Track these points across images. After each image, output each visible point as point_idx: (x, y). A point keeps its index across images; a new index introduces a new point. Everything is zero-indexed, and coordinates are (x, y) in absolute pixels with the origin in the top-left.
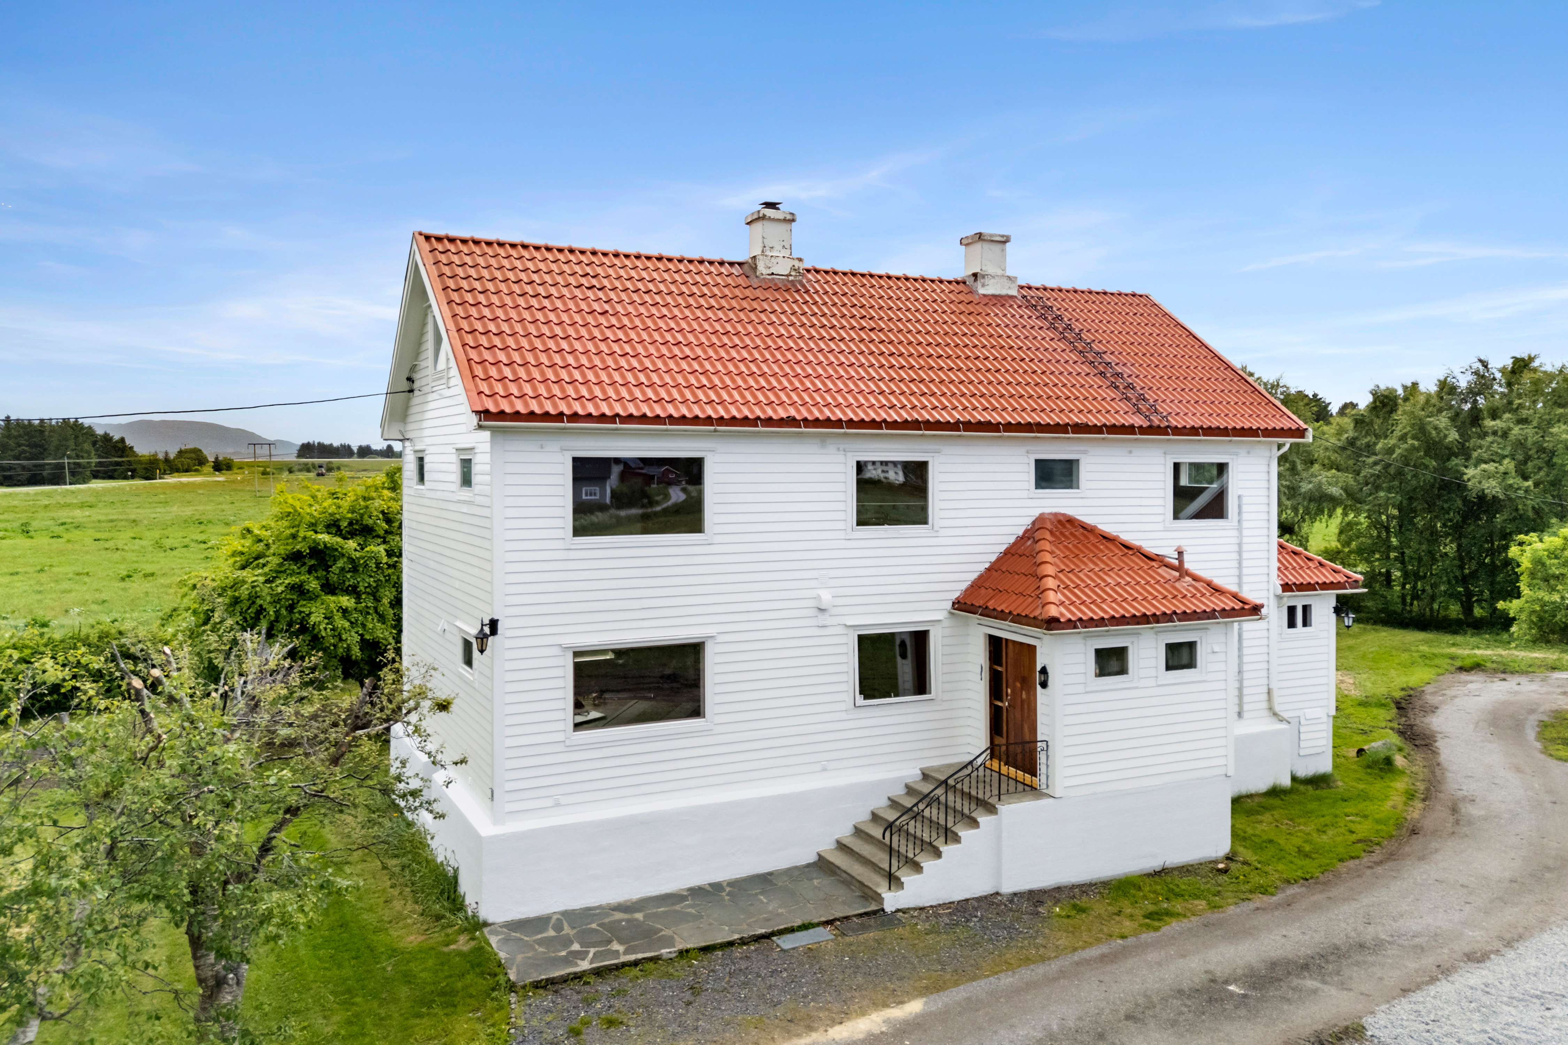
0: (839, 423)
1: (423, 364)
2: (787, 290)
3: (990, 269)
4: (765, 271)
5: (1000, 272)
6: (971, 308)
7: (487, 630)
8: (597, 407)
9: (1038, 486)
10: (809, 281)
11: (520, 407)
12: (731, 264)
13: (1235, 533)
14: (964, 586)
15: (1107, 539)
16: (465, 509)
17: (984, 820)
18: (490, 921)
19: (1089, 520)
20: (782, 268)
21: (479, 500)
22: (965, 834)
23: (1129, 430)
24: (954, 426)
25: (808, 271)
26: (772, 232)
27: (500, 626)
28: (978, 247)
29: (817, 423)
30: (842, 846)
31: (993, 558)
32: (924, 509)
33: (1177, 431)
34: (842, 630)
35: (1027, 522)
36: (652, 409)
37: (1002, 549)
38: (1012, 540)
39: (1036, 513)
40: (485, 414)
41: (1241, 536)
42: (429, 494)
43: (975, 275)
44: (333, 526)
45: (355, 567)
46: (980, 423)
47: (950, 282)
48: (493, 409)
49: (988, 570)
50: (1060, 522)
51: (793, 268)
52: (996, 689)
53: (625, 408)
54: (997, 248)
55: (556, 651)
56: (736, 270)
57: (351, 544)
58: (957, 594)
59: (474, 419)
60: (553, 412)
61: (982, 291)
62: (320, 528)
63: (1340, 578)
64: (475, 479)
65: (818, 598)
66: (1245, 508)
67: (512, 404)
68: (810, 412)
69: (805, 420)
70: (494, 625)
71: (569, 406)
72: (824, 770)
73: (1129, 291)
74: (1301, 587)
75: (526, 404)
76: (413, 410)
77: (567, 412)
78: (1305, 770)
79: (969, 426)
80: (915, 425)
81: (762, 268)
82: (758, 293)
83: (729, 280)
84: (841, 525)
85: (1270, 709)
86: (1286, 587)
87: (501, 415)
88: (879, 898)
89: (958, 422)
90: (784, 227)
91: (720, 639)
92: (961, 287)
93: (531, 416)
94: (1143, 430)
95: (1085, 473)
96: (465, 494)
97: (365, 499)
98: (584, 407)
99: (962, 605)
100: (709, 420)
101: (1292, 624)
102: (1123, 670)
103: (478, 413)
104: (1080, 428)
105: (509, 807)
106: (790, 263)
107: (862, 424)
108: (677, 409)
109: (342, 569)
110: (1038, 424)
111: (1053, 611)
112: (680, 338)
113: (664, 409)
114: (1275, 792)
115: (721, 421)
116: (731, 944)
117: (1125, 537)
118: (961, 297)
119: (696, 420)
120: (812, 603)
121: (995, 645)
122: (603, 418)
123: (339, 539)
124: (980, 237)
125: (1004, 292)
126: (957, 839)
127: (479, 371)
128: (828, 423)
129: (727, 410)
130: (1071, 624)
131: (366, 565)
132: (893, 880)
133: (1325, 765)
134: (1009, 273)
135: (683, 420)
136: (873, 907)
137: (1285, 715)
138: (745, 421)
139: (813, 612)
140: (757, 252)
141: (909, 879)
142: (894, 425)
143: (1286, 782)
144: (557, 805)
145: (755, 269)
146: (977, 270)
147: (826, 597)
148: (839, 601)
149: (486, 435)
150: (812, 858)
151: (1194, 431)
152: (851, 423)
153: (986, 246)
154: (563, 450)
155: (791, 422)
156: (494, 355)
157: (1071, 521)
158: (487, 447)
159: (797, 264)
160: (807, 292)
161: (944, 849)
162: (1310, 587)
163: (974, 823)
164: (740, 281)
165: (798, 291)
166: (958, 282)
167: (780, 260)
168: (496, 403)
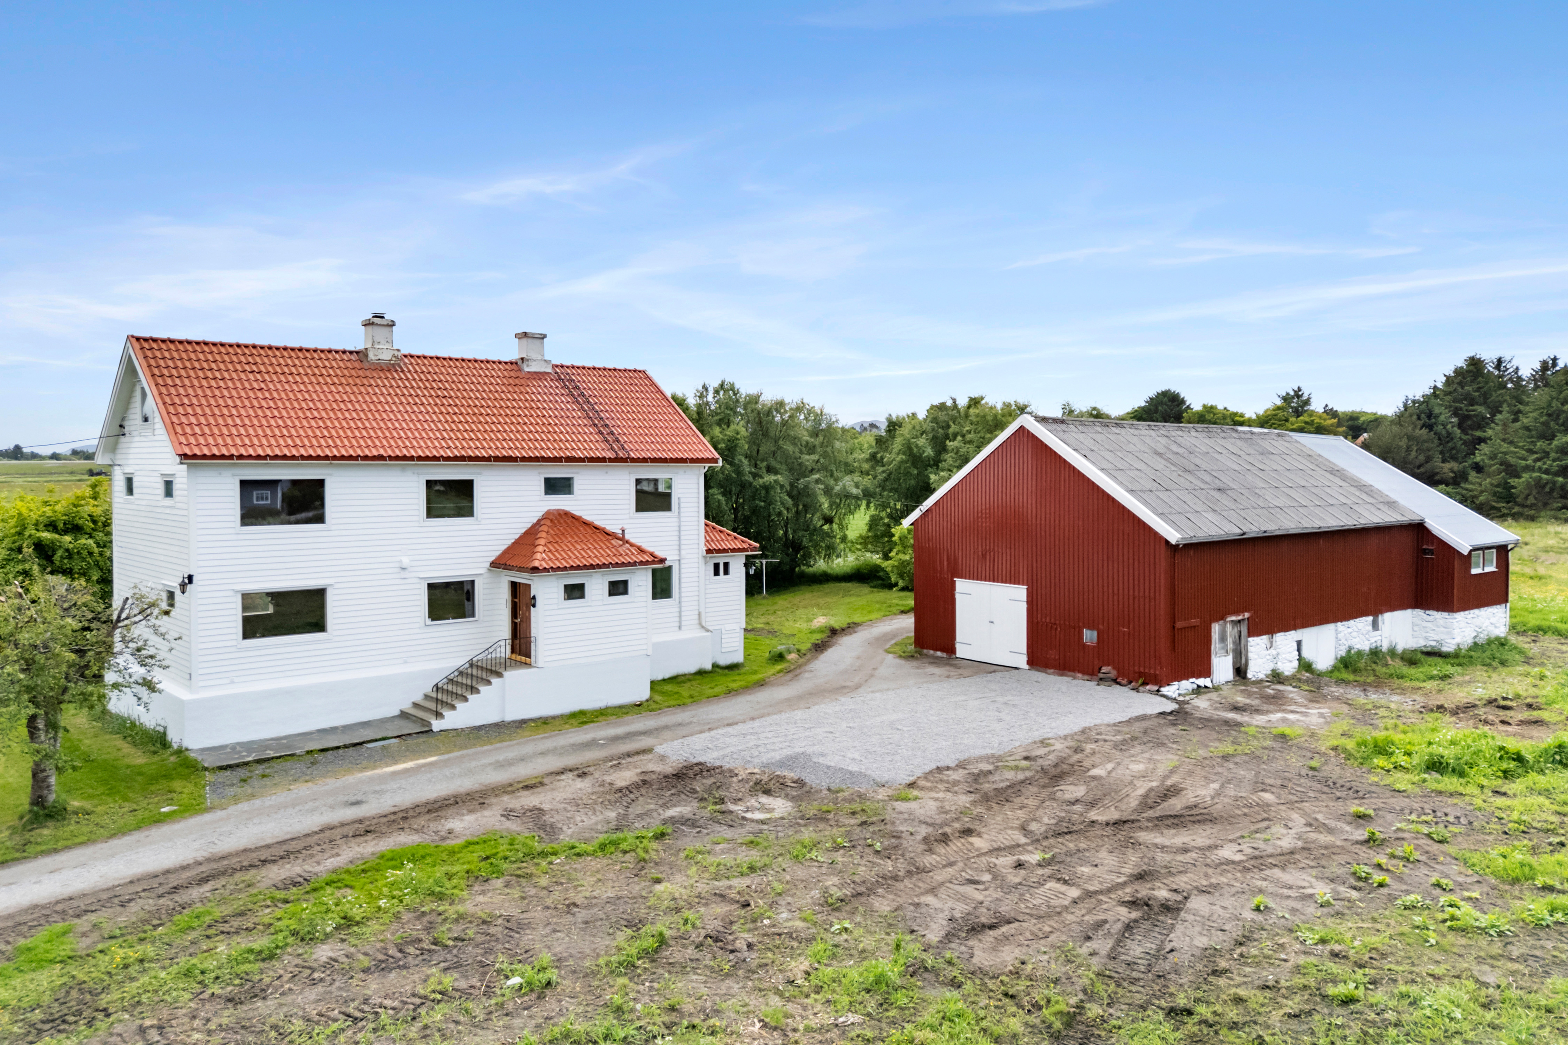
0: (412, 458)
1: (131, 417)
2: (389, 371)
3: (533, 355)
4: (374, 358)
5: (540, 357)
6: (517, 381)
7: (186, 581)
8: (255, 450)
9: (547, 493)
10: (405, 364)
11: (206, 452)
12: (351, 352)
13: (676, 520)
14: (498, 553)
15: (586, 524)
16: (168, 511)
17: (495, 681)
18: (190, 747)
19: (577, 513)
20: (386, 356)
21: (179, 505)
22: (483, 689)
23: (603, 460)
24: (488, 459)
25: (406, 356)
26: (380, 333)
27: (194, 579)
28: (524, 340)
29: (397, 458)
30: (416, 705)
31: (517, 537)
32: (472, 507)
33: (634, 460)
34: (417, 581)
35: (539, 515)
36: (290, 451)
37: (523, 531)
38: (529, 525)
39: (545, 509)
40: (184, 456)
41: (680, 522)
42: (137, 502)
43: (522, 359)
44: (52, 526)
45: (70, 554)
46: (504, 457)
47: (506, 363)
48: (189, 453)
49: (513, 543)
50: (560, 514)
51: (394, 356)
52: (514, 613)
53: (273, 451)
54: (538, 342)
55: (231, 593)
56: (354, 357)
57: (67, 538)
58: (493, 559)
59: (178, 459)
60: (227, 454)
61: (527, 369)
62: (41, 527)
63: (745, 546)
64: (175, 493)
65: (401, 562)
66: (682, 505)
67: (201, 450)
68: (393, 451)
69: (390, 457)
70: (190, 578)
71: (237, 450)
72: (405, 662)
73: (632, 368)
74: (719, 551)
75: (210, 450)
76: (121, 446)
77: (236, 454)
78: (724, 661)
79: (497, 459)
80: (462, 458)
81: (371, 356)
82: (368, 373)
83: (349, 364)
84: (416, 518)
85: (700, 624)
86: (709, 551)
87: (195, 456)
88: (430, 724)
89: (490, 456)
90: (387, 329)
91: (337, 586)
92: (514, 366)
93: (214, 457)
94: (611, 460)
95: (577, 485)
96: (168, 501)
97: (75, 506)
98: (247, 450)
99: (495, 564)
100: (327, 458)
101: (716, 573)
102: (582, 596)
103: (180, 455)
104: (570, 459)
105: (201, 684)
106: (392, 353)
107: (427, 458)
108: (306, 450)
109: (61, 557)
110: (543, 457)
111: (536, 564)
112: (311, 405)
113: (298, 451)
114: (701, 673)
115: (335, 458)
116: (338, 748)
117: (597, 523)
118: (512, 374)
119: (318, 458)
120: (397, 565)
121: (514, 586)
122: (259, 457)
123: (57, 536)
124: (525, 335)
125: (542, 370)
126: (478, 692)
127: (179, 429)
128: (405, 458)
129: (339, 451)
130: (545, 570)
131: (78, 553)
132: (438, 715)
133: (739, 658)
134: (546, 358)
135: (310, 457)
136: (427, 729)
137: (710, 628)
138: (350, 458)
139: (398, 570)
140: (369, 346)
141: (447, 713)
142: (448, 459)
143: (709, 667)
144: (232, 682)
145: (366, 356)
146: (524, 356)
147: (406, 561)
148: (414, 564)
149: (185, 466)
150: (397, 713)
151: (645, 460)
152: (420, 458)
153: (530, 340)
154: (234, 475)
155: (381, 458)
156: (188, 419)
157: (567, 514)
158: (185, 473)
159: (396, 353)
160: (403, 371)
161: (470, 697)
162: (725, 551)
163: (489, 683)
164: (357, 365)
165: (396, 371)
166: (512, 363)
167: (385, 351)
168: (191, 449)
